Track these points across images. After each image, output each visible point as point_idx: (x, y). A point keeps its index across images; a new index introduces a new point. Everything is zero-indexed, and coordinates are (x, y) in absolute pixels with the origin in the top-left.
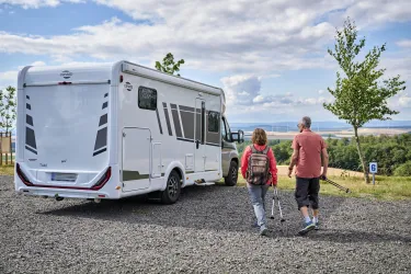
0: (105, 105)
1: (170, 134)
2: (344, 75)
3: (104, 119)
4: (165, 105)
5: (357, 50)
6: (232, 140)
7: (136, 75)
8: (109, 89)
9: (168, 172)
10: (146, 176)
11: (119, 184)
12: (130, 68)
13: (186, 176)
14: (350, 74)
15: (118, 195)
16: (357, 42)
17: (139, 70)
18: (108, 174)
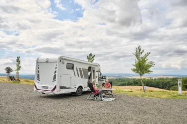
0: (56, 68)
1: (78, 76)
2: (137, 60)
3: (56, 72)
4: (77, 68)
5: (141, 53)
6: (103, 78)
7: (66, 60)
8: (57, 64)
9: (77, 87)
10: (69, 88)
11: (59, 90)
12: (64, 58)
13: (84, 88)
14: (139, 60)
15: (58, 93)
16: (141, 51)
17: (67, 58)
18: (55, 87)
